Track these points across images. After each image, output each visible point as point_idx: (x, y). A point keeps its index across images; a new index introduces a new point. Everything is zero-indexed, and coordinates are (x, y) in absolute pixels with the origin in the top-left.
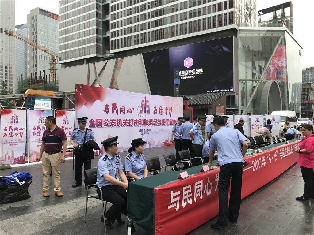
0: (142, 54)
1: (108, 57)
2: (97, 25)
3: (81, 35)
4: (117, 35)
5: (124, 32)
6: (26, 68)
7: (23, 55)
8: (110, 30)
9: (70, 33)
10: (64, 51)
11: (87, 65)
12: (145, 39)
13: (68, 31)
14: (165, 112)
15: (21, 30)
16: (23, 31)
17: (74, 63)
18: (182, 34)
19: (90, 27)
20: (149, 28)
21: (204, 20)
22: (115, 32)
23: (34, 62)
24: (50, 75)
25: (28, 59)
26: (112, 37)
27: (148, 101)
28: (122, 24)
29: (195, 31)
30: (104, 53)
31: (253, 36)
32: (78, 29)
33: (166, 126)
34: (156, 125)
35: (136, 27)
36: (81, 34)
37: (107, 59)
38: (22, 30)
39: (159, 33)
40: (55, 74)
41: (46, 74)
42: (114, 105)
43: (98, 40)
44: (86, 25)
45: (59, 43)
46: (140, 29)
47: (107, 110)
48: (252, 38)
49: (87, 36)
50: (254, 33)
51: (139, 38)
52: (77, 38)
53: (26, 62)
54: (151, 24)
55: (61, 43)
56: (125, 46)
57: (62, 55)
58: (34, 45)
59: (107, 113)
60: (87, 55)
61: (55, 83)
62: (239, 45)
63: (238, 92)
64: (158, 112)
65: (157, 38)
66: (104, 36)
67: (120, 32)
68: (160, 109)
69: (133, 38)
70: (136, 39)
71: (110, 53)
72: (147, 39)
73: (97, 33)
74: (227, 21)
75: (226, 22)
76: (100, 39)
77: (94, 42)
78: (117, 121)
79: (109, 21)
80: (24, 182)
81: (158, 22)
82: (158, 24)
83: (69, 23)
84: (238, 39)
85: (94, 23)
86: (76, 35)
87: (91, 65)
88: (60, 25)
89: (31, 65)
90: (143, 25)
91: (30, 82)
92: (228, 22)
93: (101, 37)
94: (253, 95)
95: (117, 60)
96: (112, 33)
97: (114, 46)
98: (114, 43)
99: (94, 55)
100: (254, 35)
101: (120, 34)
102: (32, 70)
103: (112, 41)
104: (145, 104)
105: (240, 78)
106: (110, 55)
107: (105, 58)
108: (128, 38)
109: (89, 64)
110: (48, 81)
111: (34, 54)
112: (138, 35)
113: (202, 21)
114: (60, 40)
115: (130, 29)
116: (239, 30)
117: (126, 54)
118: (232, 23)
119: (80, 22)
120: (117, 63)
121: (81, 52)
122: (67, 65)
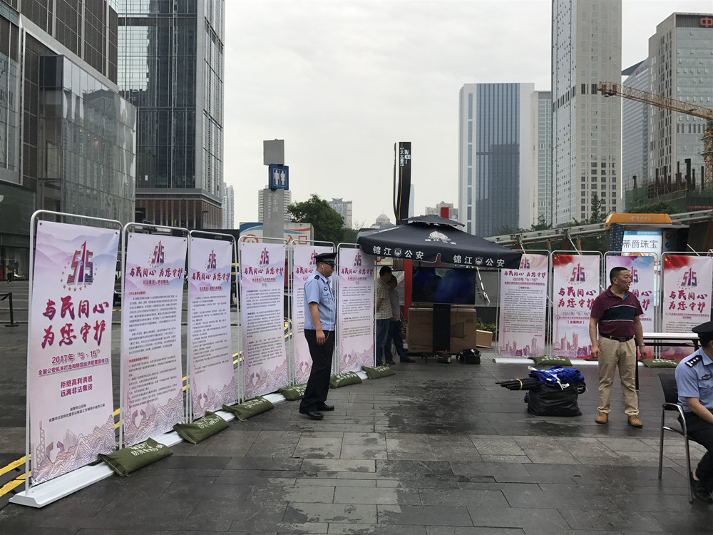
6: (646, 159)
7: (640, 130)
15: (637, 76)
16: (640, 77)
23: (663, 143)
24: (702, 167)
25: (651, 139)
38: (639, 75)
41: (692, 167)
53: (646, 147)
58: (664, 105)
80: (568, 385)
89: (657, 150)
91: (653, 189)
102: (660, 162)
110: (698, 182)
111: (664, 124)
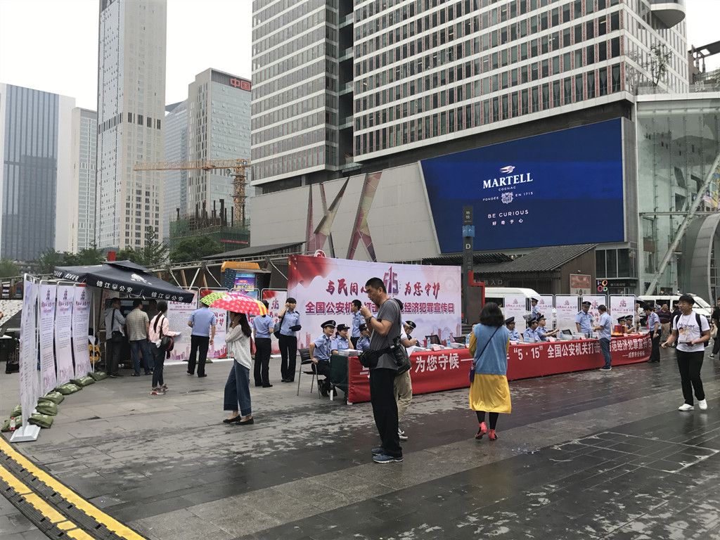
0: (419, 162)
1: (351, 170)
2: (327, 104)
3: (295, 127)
4: (368, 123)
5: (383, 117)
6: (183, 191)
8: (354, 115)
9: (274, 122)
10: (262, 160)
11: (308, 188)
12: (427, 130)
13: (269, 119)
14: (425, 291)
17: (282, 184)
18: (507, 116)
19: (313, 109)
20: (435, 106)
21: (556, 85)
22: (365, 117)
23: (200, 181)
24: (232, 208)
25: (189, 175)
26: (359, 128)
27: (396, 275)
28: (378, 99)
29: (535, 110)
30: (343, 162)
31: (671, 115)
32: (290, 114)
33: (428, 313)
34: (409, 311)
35: (409, 106)
36: (295, 124)
37: (348, 174)
38: (178, 114)
39: (456, 116)
40: (244, 206)
41: (225, 206)
42: (342, 282)
43: (329, 135)
44: (305, 106)
45: (252, 144)
46: (416, 110)
47: (331, 290)
48: (668, 118)
49: (308, 127)
50: (673, 106)
51: (414, 129)
52: (288, 134)
53: (183, 181)
54: (439, 97)
55: (256, 143)
56: (384, 147)
57: (258, 167)
59: (332, 293)
60: (308, 167)
61: (244, 225)
62: (636, 135)
63: (637, 241)
64: (413, 290)
65: (453, 127)
66: (342, 127)
67: (375, 117)
68: (417, 286)
69: (402, 130)
70: (408, 131)
71: (354, 161)
72: (431, 130)
73: (327, 121)
74: (606, 86)
75: (604, 88)
76: (333, 132)
77: (322, 140)
78: (346, 305)
79: (351, 94)
81: (456, 92)
82: (456, 97)
83: (272, 103)
84: (634, 124)
85: (323, 101)
86: (285, 127)
87: (316, 187)
88: (254, 107)
89: (195, 186)
90: (423, 102)
91: (193, 222)
92: (610, 87)
93: (336, 128)
94: (674, 247)
95: (367, 175)
96: (358, 120)
97: (362, 147)
98: (362, 141)
99: (322, 167)
100: (674, 112)
101: (374, 122)
102: (197, 197)
103: (358, 137)
104: (390, 278)
105: (640, 210)
106: (354, 165)
107: (343, 171)
108: (391, 128)
109: (311, 186)
110: (229, 219)
112: (412, 123)
113: (551, 88)
114: (254, 138)
115: (395, 111)
116: (636, 104)
117: (388, 163)
118: (619, 90)
119: (293, 99)
120: (367, 182)
121: (295, 161)
122: (268, 188)
